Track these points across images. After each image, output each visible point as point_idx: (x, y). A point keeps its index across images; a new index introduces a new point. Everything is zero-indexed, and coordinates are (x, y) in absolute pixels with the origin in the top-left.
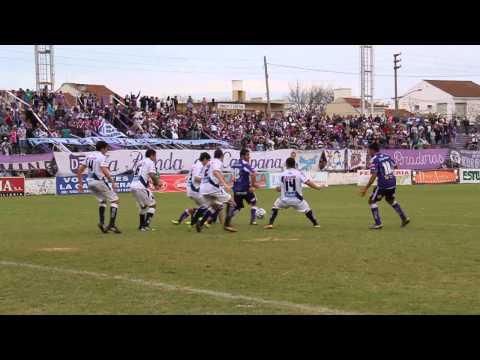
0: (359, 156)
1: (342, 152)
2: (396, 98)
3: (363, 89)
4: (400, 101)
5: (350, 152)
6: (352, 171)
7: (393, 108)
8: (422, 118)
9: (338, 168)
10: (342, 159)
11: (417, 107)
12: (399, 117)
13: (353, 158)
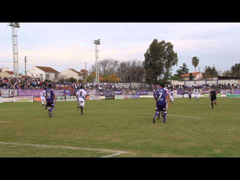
0: (14, 92)
1: (8, 90)
2: (26, 72)
3: (14, 68)
4: (27, 73)
5: (11, 90)
6: (11, 97)
7: (25, 75)
8: (36, 79)
9: (7, 96)
10: (8, 93)
11: (33, 75)
12: (27, 78)
13: (12, 92)
